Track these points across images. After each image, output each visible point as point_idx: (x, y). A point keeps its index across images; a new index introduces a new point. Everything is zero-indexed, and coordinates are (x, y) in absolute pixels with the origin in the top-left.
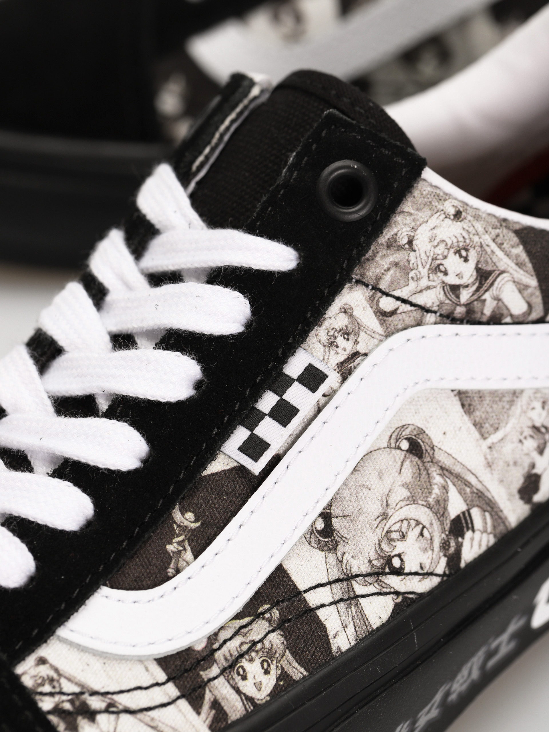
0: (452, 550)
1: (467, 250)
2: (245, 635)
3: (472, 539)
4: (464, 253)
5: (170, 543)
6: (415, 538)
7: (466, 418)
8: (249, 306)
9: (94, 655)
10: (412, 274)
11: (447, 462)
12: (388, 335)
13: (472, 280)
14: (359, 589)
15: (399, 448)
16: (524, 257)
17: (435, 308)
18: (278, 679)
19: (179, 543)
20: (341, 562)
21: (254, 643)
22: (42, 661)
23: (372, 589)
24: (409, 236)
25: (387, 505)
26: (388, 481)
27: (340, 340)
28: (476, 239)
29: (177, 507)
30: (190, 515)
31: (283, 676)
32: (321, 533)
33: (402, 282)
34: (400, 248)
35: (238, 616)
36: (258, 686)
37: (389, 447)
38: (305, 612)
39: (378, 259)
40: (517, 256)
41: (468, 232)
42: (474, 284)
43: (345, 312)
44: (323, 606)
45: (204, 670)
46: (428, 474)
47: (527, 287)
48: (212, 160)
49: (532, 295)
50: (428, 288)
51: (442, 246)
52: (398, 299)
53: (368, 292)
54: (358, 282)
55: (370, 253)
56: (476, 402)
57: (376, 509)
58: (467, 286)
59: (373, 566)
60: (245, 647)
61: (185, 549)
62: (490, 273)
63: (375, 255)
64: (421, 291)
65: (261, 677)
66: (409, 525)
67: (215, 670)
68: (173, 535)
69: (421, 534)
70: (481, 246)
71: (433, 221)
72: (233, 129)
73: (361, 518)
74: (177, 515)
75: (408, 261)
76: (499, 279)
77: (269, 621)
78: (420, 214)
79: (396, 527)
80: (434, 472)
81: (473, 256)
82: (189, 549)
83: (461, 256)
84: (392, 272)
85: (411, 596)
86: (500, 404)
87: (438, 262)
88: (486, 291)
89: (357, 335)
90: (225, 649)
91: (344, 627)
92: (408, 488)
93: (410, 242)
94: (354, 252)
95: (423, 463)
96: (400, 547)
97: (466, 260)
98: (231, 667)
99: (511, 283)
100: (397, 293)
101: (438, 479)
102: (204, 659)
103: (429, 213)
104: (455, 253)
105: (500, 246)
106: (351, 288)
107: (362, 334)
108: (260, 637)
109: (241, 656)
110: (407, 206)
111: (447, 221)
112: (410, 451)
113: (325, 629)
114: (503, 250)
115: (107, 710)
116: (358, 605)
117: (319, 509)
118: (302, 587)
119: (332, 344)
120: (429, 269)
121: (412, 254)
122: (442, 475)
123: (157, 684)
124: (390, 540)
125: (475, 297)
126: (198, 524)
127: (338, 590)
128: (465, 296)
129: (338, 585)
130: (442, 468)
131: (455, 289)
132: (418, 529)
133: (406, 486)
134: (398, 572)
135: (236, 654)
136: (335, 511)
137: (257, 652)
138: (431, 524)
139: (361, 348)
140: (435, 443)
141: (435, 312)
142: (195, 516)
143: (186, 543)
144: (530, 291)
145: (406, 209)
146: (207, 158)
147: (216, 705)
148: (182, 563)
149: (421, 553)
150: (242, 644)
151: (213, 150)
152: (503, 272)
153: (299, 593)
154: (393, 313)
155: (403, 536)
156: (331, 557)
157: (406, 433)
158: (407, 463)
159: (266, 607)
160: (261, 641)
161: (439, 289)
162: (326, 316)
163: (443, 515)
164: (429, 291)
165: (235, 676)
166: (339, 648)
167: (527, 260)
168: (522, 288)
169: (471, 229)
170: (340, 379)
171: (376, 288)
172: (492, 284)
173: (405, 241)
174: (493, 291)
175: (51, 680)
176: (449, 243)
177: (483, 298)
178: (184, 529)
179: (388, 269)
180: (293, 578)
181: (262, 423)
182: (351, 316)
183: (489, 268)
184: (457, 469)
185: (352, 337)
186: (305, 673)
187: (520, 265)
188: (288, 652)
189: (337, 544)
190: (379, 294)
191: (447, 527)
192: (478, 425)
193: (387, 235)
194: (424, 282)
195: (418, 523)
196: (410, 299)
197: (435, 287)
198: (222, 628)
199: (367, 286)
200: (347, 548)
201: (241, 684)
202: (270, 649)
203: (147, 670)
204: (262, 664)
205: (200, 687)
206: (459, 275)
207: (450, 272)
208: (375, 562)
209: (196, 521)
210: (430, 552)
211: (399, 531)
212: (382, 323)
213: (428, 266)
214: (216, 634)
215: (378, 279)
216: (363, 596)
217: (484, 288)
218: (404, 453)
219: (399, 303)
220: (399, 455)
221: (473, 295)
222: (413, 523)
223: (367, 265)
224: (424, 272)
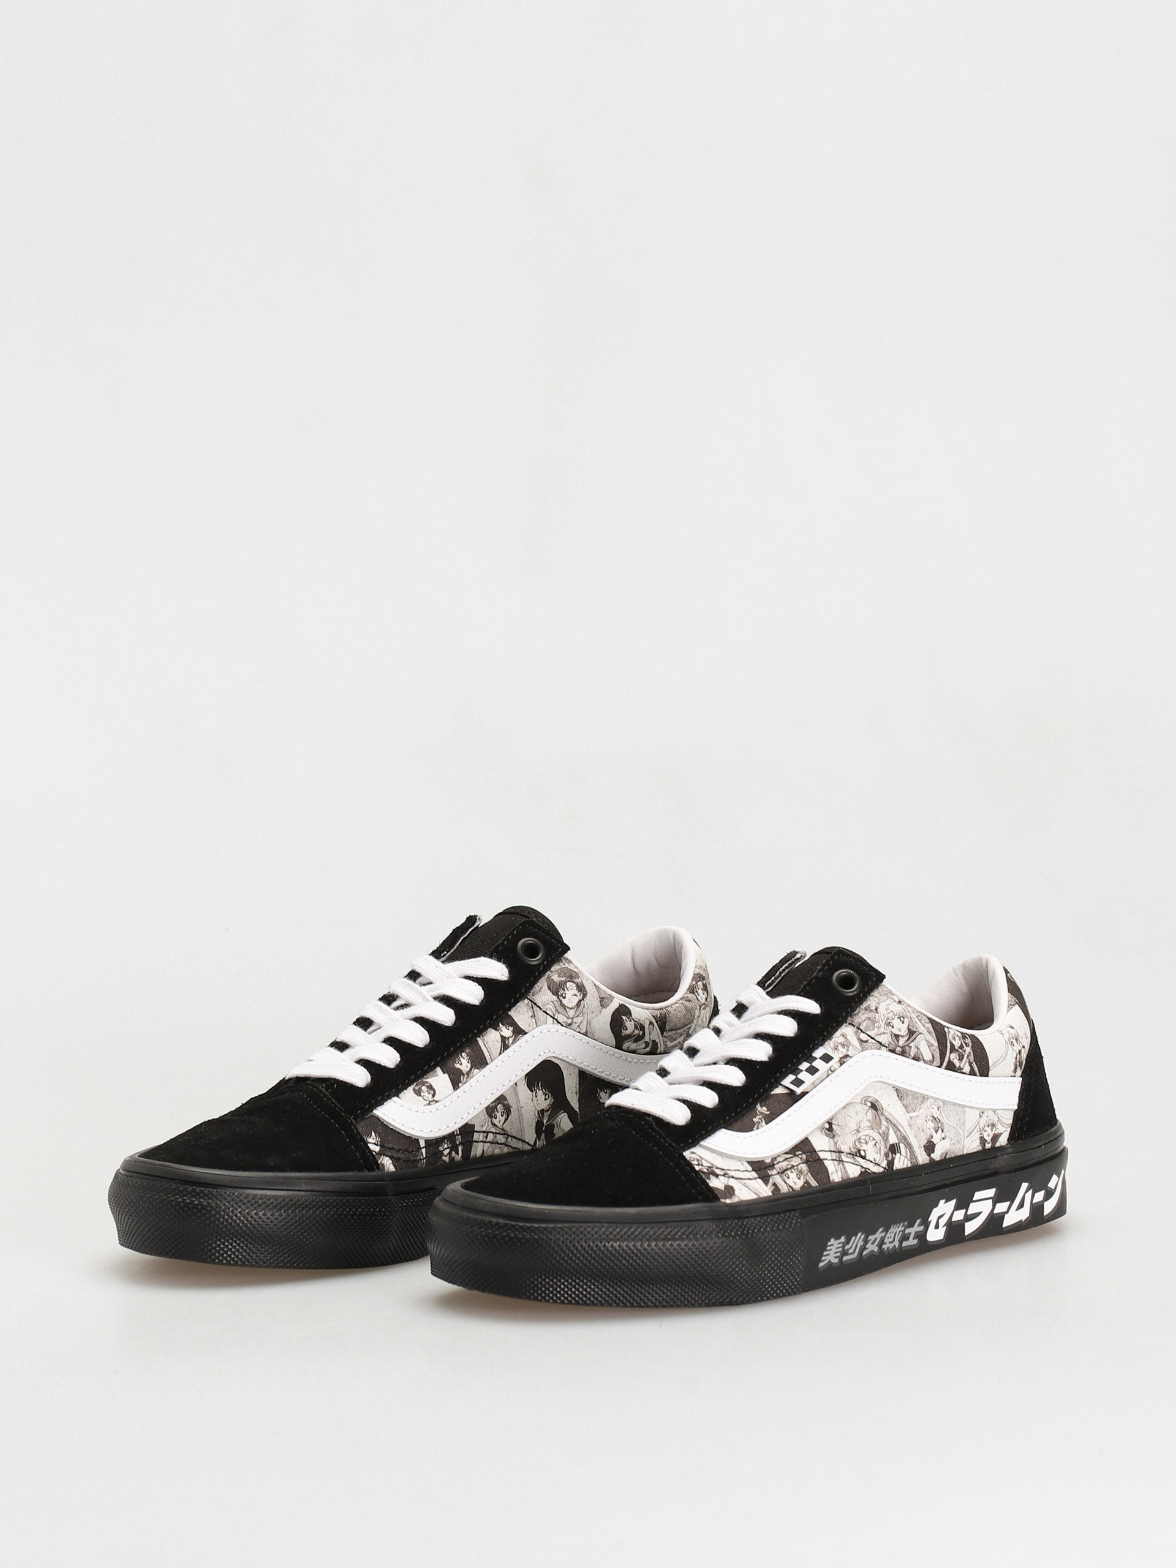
0: (890, 1159)
1: (904, 1018)
2: (789, 1161)
3: (900, 1158)
4: (902, 1019)
5: (755, 1117)
6: (872, 1145)
7: (899, 1102)
8: (797, 1026)
9: (718, 1154)
10: (876, 1024)
11: (890, 1117)
12: (863, 1050)
13: (905, 1034)
14: (844, 1158)
15: (866, 1105)
16: (931, 1029)
17: (887, 1045)
18: (805, 1183)
19: (759, 1119)
20: (836, 1144)
21: (793, 1167)
22: (694, 1153)
23: (850, 1160)
24: (876, 1006)
25: (860, 1127)
26: (860, 1117)
27: (840, 1047)
28: (908, 1014)
29: (759, 1104)
30: (765, 1108)
31: (807, 1182)
32: (827, 1129)
33: (871, 1028)
34: (871, 1011)
35: (786, 1153)
36: (795, 1183)
37: (861, 1103)
38: (818, 1160)
39: (860, 1014)
40: (928, 1028)
41: (905, 1010)
42: (906, 1036)
43: (843, 1036)
44: (827, 1159)
45: (770, 1170)
46: (880, 1120)
47: (932, 1045)
48: (775, 984)
49: (935, 1050)
50: (884, 1033)
51: (892, 1013)
52: (869, 1036)
53: (855, 1029)
54: (850, 1024)
55: (856, 1011)
56: (905, 1096)
57: (854, 1127)
58: (903, 1036)
59: (851, 1151)
60: (789, 1166)
61: (762, 1121)
62: (915, 1032)
63: (858, 1013)
64: (880, 1034)
65: (796, 1180)
66: (870, 1139)
67: (774, 1172)
68: (757, 1115)
69: (875, 1145)
70: (911, 1018)
71: (888, 1002)
72: (786, 971)
73: (846, 1128)
74: (758, 1107)
75: (875, 1018)
76: (919, 1036)
77: (801, 1159)
78: (882, 998)
79: (864, 1137)
80: (883, 1119)
81: (906, 1020)
82: (764, 1121)
83: (901, 1020)
84: (867, 1021)
85: (869, 1171)
86: (917, 1101)
87: (889, 1021)
88: (912, 1041)
89: (848, 1047)
90: (779, 1164)
91: (837, 1172)
92: (869, 1122)
93: (876, 1009)
94: (849, 1009)
95: (878, 1113)
96: (864, 1147)
97: (903, 1022)
98: (783, 1173)
99: (925, 1041)
100: (869, 1033)
101: (884, 1123)
102: (770, 1166)
103: (886, 998)
104: (898, 1018)
105: (920, 1020)
106: (846, 1026)
107: (851, 1047)
108: (797, 1164)
109: (787, 1170)
110: (876, 993)
111: (894, 1003)
112: (871, 1107)
113: (827, 1169)
114: (921, 1023)
115: (724, 1175)
116: (843, 1164)
117: (826, 1118)
118: (817, 1149)
119: (836, 1049)
120: (885, 1023)
121: (877, 1014)
122: (887, 1122)
123: (747, 1171)
124: (860, 1142)
125: (906, 1044)
126: (769, 1112)
127: (834, 1156)
128: (902, 1041)
129: (834, 1153)
130: (887, 1119)
131: (897, 1036)
132: (874, 1142)
133: (869, 1121)
134: (864, 1158)
135: (784, 1168)
136: (834, 1122)
137: (795, 1170)
138: (880, 1142)
139: (849, 1053)
140: (884, 1107)
141: (887, 1047)
142: (767, 1109)
143: (763, 1119)
144: (933, 1047)
145: (875, 995)
146: (773, 982)
147: (774, 1184)
148: (760, 1126)
149: (875, 1154)
150: (787, 1165)
151: (776, 978)
152: (921, 1033)
153: (815, 1151)
154: (866, 1042)
155: (866, 1143)
156: (831, 1140)
157: (870, 1099)
158: (870, 1111)
159: (800, 1152)
160: (797, 1166)
161: (889, 1035)
162: (834, 1036)
163: (886, 1140)
164: (884, 1035)
165: (784, 1176)
166: (834, 1180)
167: (933, 1031)
168: (930, 1045)
169: (906, 1009)
170: (839, 1065)
171: (858, 1028)
172: (915, 1039)
173: (874, 1008)
174: (915, 1042)
175: (698, 1160)
176: (895, 1013)
177: (910, 1045)
178: (762, 1113)
179: (865, 1020)
180: (813, 1144)
181: (801, 1074)
182: (846, 1038)
183: (914, 1030)
184: (895, 1122)
185: (846, 1047)
186: (817, 1185)
187: (929, 1032)
188: (809, 1174)
189: (834, 1136)
190: (860, 1031)
191: (888, 1147)
192: (906, 1107)
193: (865, 1004)
194: (882, 1030)
195: (874, 1139)
196: (875, 1038)
197: (887, 1033)
198: (778, 1156)
199: (854, 1026)
200: (839, 1139)
201: (787, 1180)
202: (801, 1170)
203: (743, 1164)
204: (797, 1175)
205: (767, 1176)
206: (899, 1030)
207: (895, 1027)
208: (852, 1149)
209: (768, 1111)
210: (879, 1155)
211: (865, 1139)
212: (861, 1045)
213: (884, 1022)
214: (776, 1158)
215: (860, 1024)
216: (846, 1162)
217: (911, 1040)
218: (868, 1108)
219: (869, 1038)
220: (866, 1108)
221: (906, 1042)
222: (872, 1139)
223: (854, 1017)
224: (882, 1024)
